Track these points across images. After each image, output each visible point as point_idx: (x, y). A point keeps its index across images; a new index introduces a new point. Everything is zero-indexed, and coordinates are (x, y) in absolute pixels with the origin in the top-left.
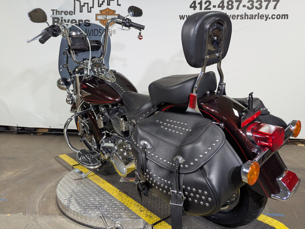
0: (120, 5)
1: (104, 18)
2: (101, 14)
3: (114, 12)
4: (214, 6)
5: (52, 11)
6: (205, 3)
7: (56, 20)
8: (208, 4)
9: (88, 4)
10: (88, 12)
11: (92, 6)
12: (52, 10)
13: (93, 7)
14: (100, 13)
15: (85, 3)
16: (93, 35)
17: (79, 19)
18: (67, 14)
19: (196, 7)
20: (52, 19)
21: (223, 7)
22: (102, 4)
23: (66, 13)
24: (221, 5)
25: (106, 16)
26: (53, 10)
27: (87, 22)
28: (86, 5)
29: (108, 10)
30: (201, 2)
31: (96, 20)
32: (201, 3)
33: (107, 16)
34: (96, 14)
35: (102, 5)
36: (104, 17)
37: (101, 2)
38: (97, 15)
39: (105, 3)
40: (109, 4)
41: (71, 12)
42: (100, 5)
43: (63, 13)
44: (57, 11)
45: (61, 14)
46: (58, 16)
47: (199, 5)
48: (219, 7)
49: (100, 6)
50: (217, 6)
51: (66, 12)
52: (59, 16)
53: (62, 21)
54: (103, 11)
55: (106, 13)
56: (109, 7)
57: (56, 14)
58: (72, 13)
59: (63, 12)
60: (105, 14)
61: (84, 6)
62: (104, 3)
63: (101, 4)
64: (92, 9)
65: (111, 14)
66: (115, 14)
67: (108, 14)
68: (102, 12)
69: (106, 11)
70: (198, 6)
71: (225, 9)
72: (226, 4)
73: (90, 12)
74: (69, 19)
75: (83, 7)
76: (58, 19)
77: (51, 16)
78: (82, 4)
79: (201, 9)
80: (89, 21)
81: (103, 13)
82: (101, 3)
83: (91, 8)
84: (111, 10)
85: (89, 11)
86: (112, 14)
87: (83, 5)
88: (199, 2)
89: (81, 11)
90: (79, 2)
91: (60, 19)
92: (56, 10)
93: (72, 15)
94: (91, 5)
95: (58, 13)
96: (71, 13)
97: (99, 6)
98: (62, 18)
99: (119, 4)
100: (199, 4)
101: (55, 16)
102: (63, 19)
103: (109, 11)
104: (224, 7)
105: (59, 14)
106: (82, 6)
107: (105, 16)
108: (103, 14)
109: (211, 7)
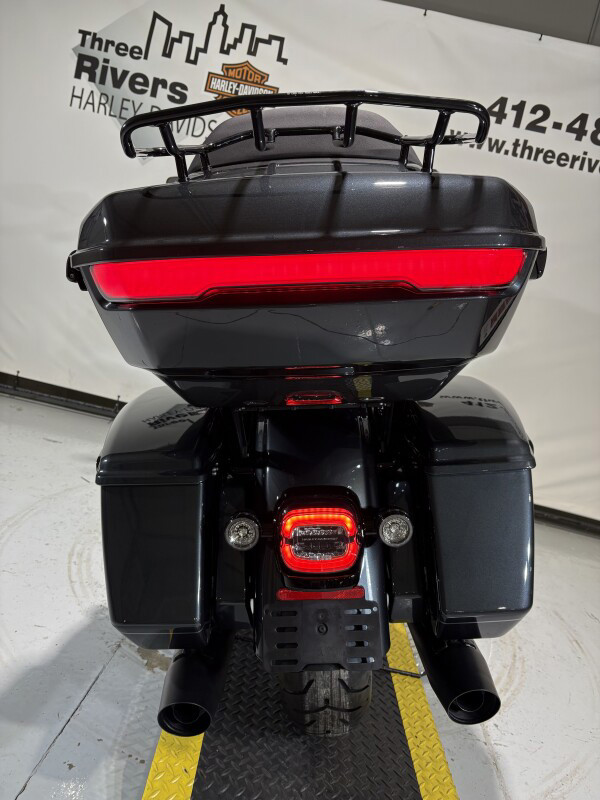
0: (285, 61)
1: (231, 90)
2: (224, 76)
3: (263, 78)
4: (557, 126)
5: (81, 35)
6: (534, 111)
7: (87, 64)
8: (540, 113)
9: (191, 36)
10: (188, 60)
11: (202, 46)
12: (80, 31)
13: (205, 50)
14: (222, 73)
15: (182, 34)
16: (187, 133)
17: (157, 77)
18: (124, 55)
19: (505, 116)
20: (76, 59)
21: (580, 134)
22: (234, 46)
23: (121, 49)
24: (577, 126)
25: (238, 86)
26: (84, 33)
27: (178, 88)
28: (186, 40)
29: (246, 68)
30: (523, 104)
31: (206, 90)
32: (519, 108)
33: (241, 85)
34: (210, 73)
35: (232, 50)
36: (230, 87)
37: (230, 40)
38: (211, 76)
39: (244, 46)
40: (252, 52)
41: (137, 50)
42: (225, 48)
43: (112, 49)
44: (95, 38)
45: (106, 50)
46: (95, 53)
47: (515, 112)
48: (570, 129)
49: (224, 51)
50: (564, 127)
51: (122, 47)
52: (100, 55)
53: (105, 69)
54: (232, 69)
55: (240, 77)
56: (251, 59)
57: (92, 47)
58: (140, 52)
59: (113, 43)
60: (235, 78)
61: (179, 40)
62: (238, 44)
63: (230, 46)
64: (201, 54)
65: (253, 82)
66: (266, 83)
67: (246, 80)
68: (227, 69)
69: (241, 69)
70: (511, 115)
71: (587, 139)
72: (590, 127)
73: (195, 62)
74: (126, 69)
75: (175, 44)
76: (94, 61)
77: (74, 50)
78: (175, 34)
79: (517, 124)
80: (184, 87)
81: (231, 73)
82: (232, 43)
83: (199, 50)
84: (256, 72)
85: (192, 57)
86: (257, 83)
87: (177, 36)
88: (517, 103)
89: (167, 53)
90: (166, 27)
91: (101, 63)
92: (95, 34)
93: (138, 58)
94: (199, 42)
95: (97, 44)
96: (135, 53)
97: (222, 51)
98: (106, 61)
99: (283, 56)
100: (514, 108)
101: (87, 51)
102: (110, 65)
103: (250, 72)
104: (585, 133)
105: (100, 49)
106: (174, 40)
107: (235, 86)
108: (231, 77)
109: (548, 124)
